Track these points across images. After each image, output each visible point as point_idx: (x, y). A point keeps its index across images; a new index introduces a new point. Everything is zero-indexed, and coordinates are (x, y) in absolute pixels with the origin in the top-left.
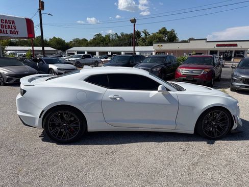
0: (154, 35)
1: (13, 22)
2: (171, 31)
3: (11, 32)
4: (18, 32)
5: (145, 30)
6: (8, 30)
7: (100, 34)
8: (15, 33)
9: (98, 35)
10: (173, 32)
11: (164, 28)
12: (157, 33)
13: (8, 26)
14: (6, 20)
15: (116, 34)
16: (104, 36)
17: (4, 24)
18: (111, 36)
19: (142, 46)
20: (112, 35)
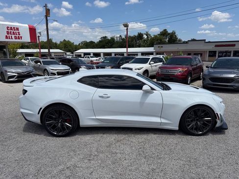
0: (155, 36)
1: (18, 29)
2: (172, 33)
3: (16, 38)
4: (21, 37)
5: (147, 32)
6: (13, 36)
7: (106, 37)
8: (19, 38)
9: (104, 37)
10: (174, 33)
11: (166, 30)
12: (158, 35)
13: (13, 32)
14: (11, 28)
15: (120, 36)
16: (109, 38)
17: (9, 31)
18: (115, 39)
19: (144, 47)
20: (117, 38)
